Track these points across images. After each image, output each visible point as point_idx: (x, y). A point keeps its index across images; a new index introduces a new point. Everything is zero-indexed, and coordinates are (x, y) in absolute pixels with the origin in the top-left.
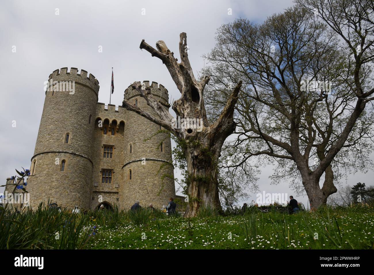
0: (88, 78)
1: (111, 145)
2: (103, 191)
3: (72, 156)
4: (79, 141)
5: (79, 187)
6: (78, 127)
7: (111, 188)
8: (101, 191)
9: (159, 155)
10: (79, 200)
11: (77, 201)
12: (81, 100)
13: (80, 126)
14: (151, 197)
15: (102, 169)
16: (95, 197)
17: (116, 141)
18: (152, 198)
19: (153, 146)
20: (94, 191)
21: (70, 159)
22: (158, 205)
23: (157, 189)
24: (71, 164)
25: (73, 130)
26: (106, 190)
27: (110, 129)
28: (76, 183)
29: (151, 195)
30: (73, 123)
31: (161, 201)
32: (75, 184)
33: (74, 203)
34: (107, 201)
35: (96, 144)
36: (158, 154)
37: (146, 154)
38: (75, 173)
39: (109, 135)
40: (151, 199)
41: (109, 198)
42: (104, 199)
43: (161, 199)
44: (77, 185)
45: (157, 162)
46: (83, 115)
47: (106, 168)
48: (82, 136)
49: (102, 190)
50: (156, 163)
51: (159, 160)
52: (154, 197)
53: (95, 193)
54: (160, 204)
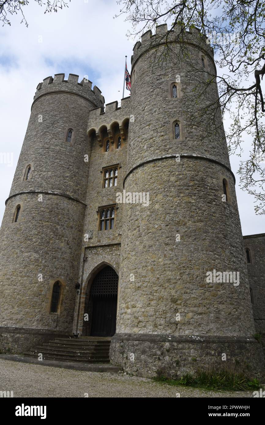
0: (78, 84)
1: (115, 163)
2: (100, 245)
3: (29, 196)
4: (45, 172)
5: (37, 243)
6: (44, 152)
7: (112, 237)
8: (96, 245)
9: (168, 147)
10: (36, 264)
11: (31, 267)
12: (51, 113)
13: (47, 149)
14: (145, 242)
15: (99, 207)
16: (90, 256)
17: (122, 156)
18: (148, 243)
19: (155, 134)
20: (86, 246)
21: (25, 202)
22: (160, 260)
23: (160, 222)
24: (27, 209)
25: (36, 158)
26: (105, 242)
27: (112, 140)
28: (32, 237)
29: (145, 238)
30: (37, 149)
31: (168, 248)
32: (29, 240)
33: (26, 270)
34: (106, 261)
35: (93, 171)
36: (165, 146)
37: (142, 155)
38: (32, 221)
39: (112, 150)
40: (144, 247)
41: (109, 255)
42: (102, 258)
43: (167, 244)
44: (34, 240)
45: (160, 162)
46: (53, 133)
47: (106, 205)
48: (50, 164)
49: (98, 244)
50: (159, 167)
51: (166, 158)
52: (152, 243)
53: (90, 250)
54: (165, 256)
